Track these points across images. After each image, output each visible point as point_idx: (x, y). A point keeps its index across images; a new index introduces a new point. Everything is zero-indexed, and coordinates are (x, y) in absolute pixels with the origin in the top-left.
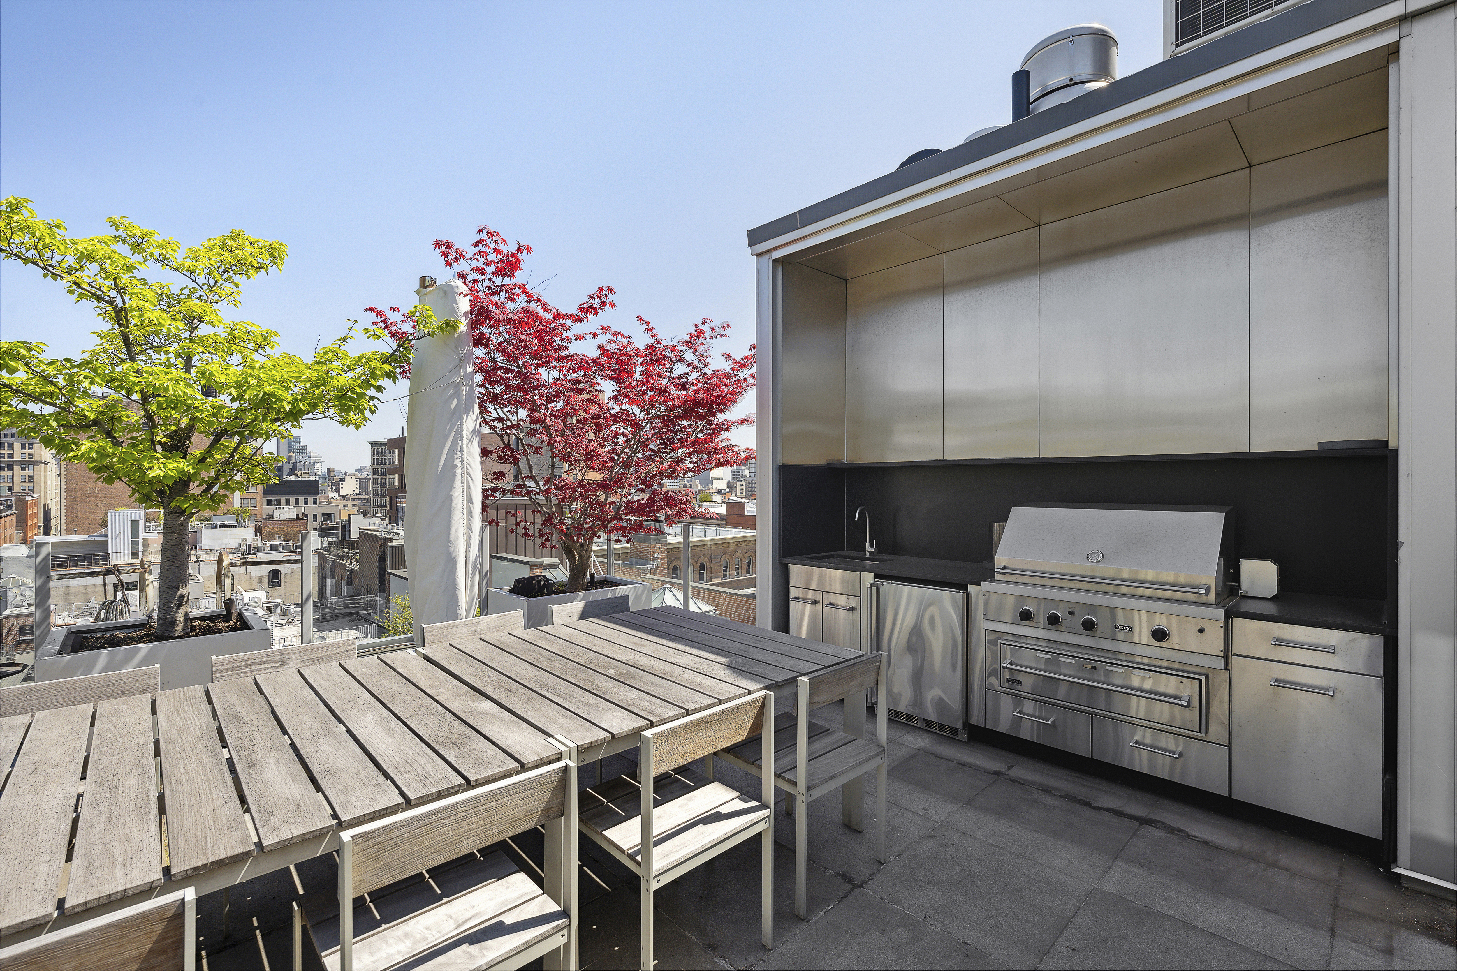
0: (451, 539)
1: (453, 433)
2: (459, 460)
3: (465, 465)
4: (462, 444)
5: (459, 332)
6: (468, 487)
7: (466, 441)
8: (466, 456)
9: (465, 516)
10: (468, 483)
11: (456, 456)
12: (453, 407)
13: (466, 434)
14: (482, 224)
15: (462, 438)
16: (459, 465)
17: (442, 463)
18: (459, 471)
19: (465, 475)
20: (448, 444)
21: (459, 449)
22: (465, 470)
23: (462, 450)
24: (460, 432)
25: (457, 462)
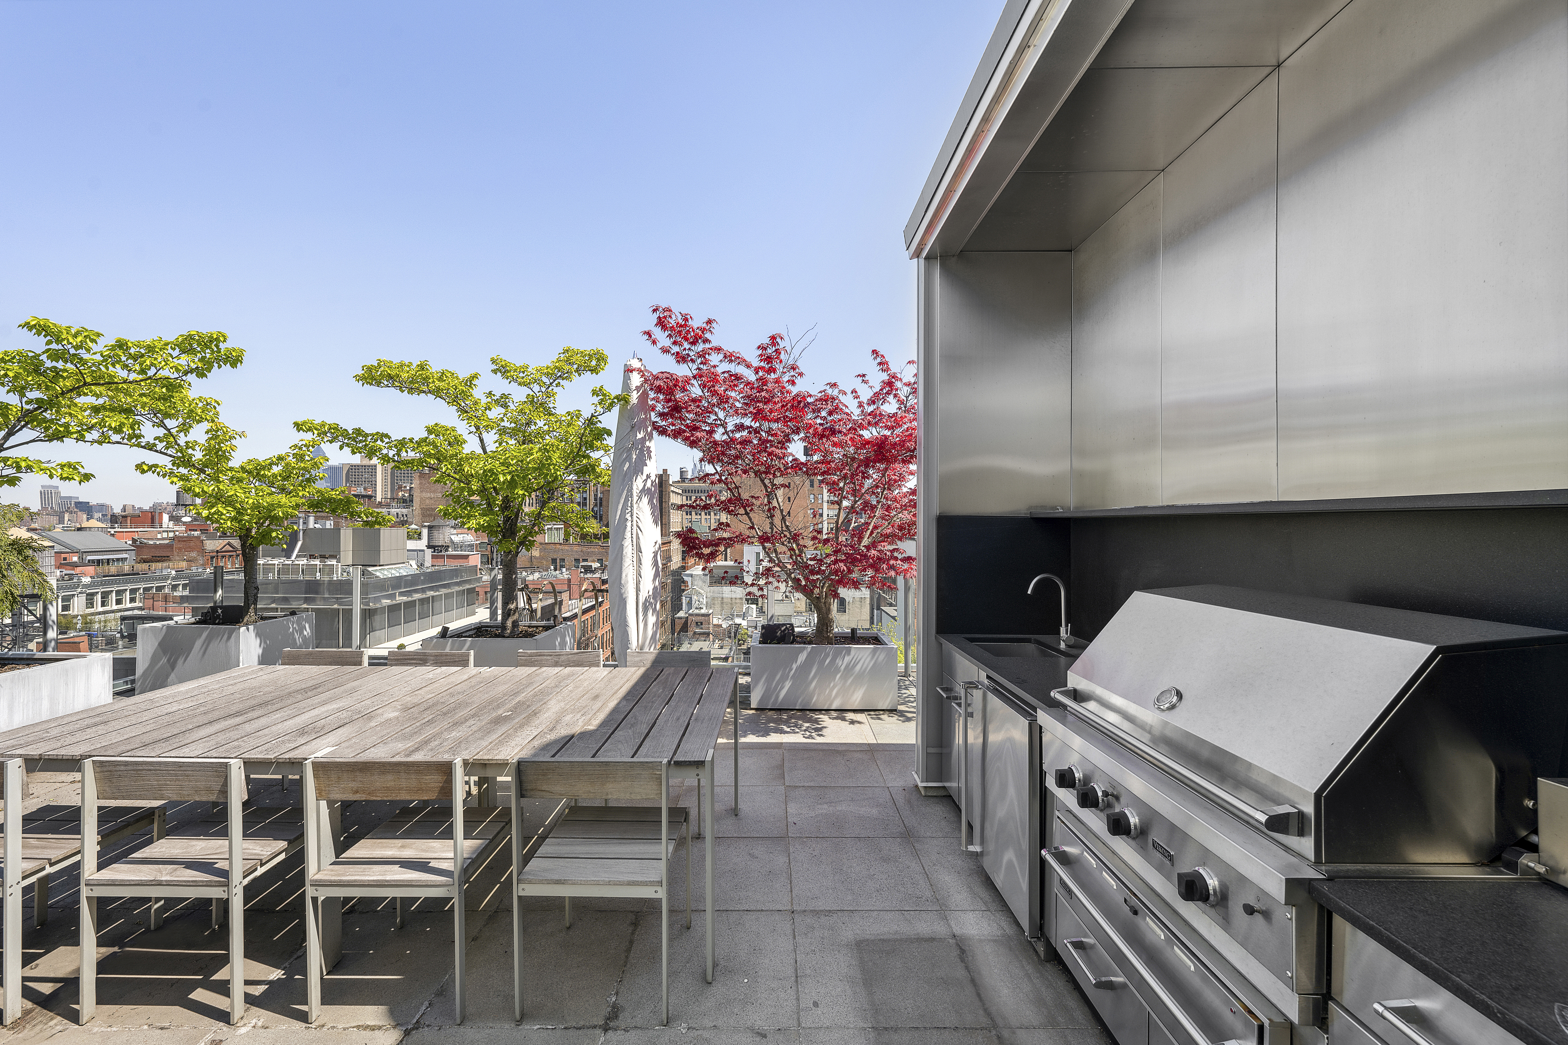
0: (623, 582)
1: (625, 491)
2: (630, 514)
3: (635, 519)
4: (632, 501)
5: (631, 404)
6: (638, 538)
7: (635, 498)
8: (635, 511)
9: (635, 563)
10: (637, 534)
11: (627, 511)
12: (625, 469)
13: (635, 492)
14: (655, 303)
15: (632, 494)
16: (630, 518)
17: (618, 517)
18: (629, 524)
19: (635, 527)
20: (622, 501)
21: (629, 505)
22: (634, 522)
23: (632, 506)
24: (630, 490)
25: (628, 516)
